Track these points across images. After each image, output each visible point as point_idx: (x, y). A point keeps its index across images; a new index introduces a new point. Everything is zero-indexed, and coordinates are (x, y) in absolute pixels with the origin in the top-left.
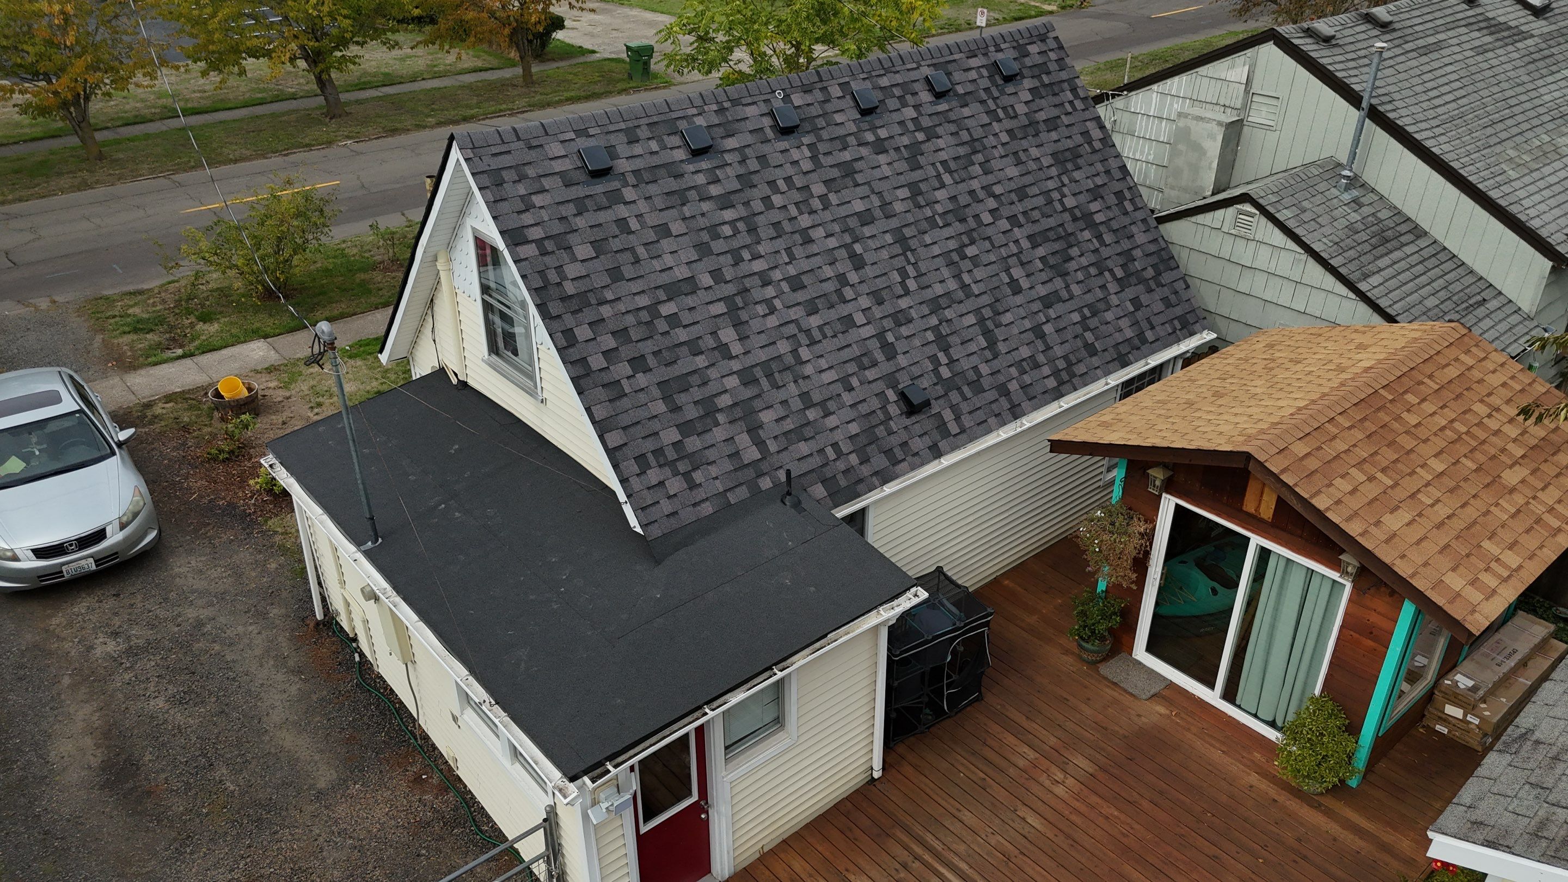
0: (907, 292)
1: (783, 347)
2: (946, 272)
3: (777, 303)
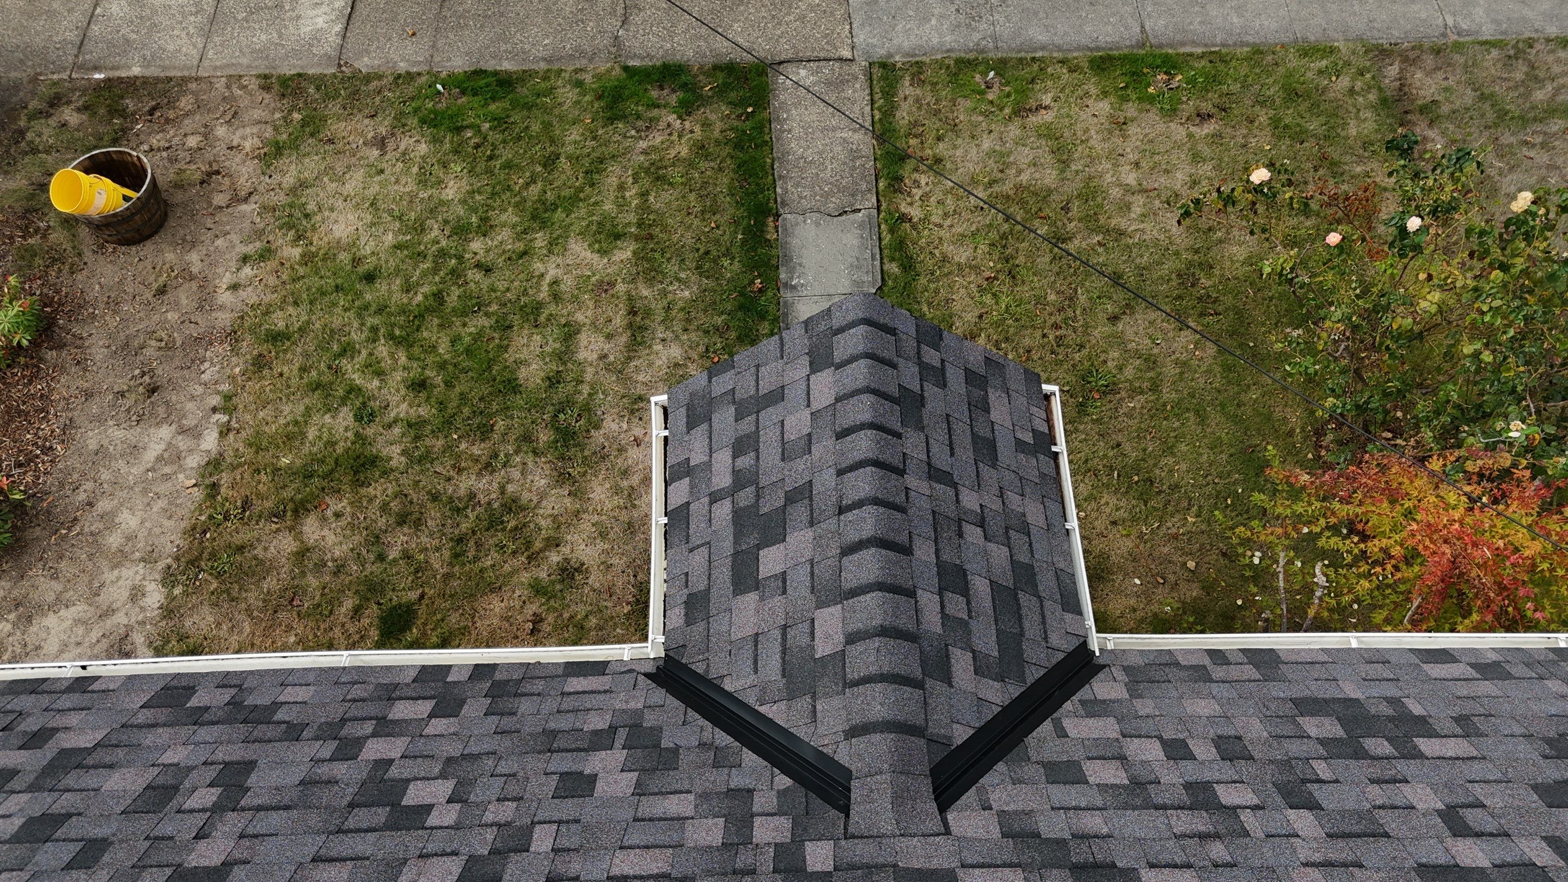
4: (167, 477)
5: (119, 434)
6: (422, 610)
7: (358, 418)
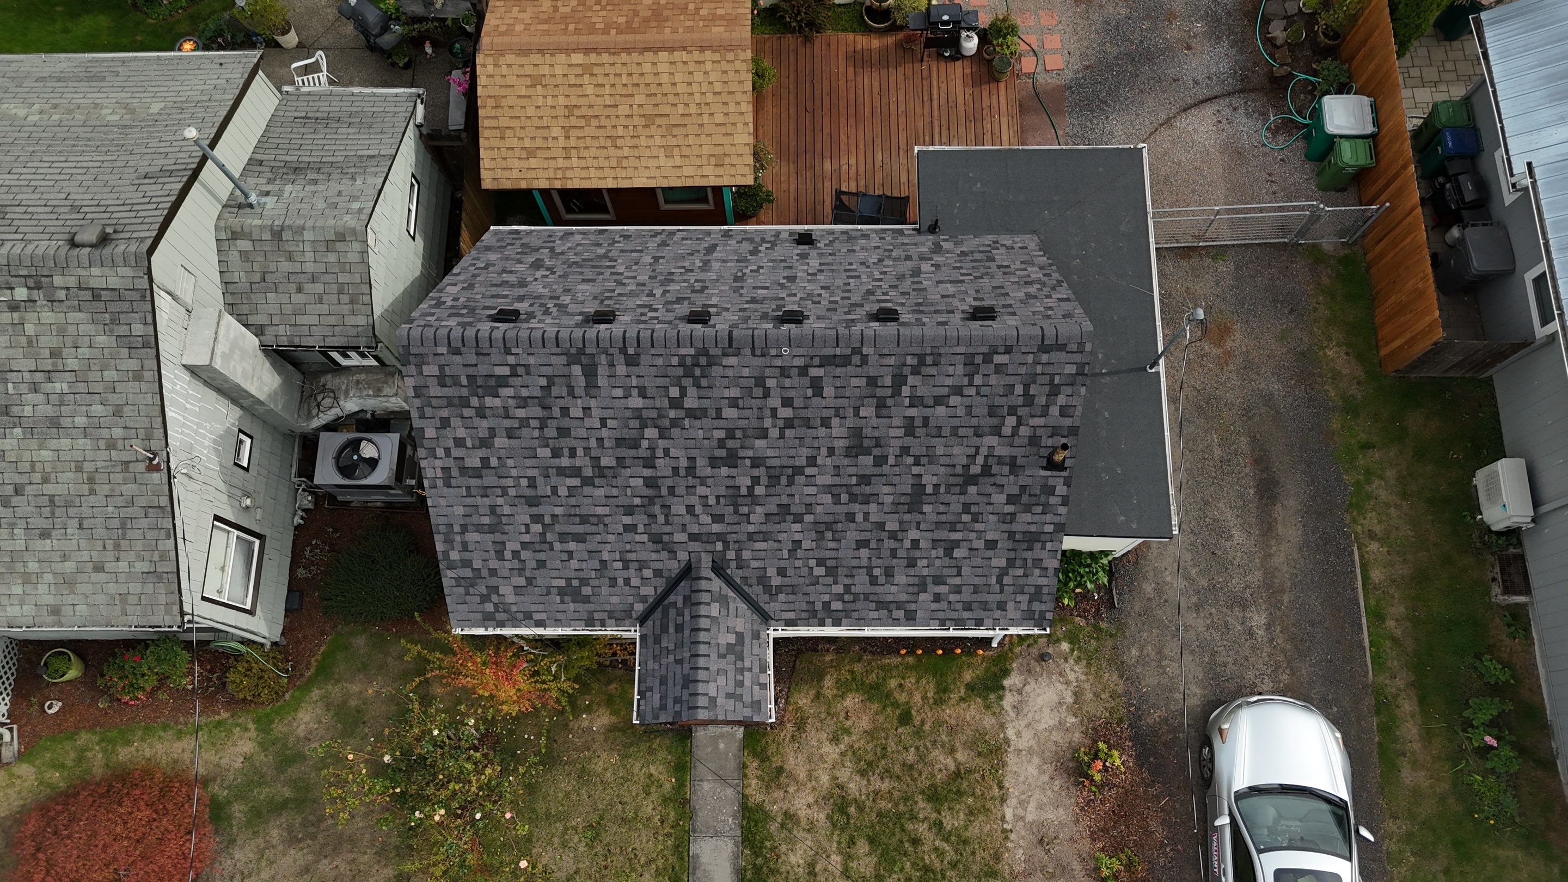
0: (761, 267)
1: (888, 263)
2: (716, 268)
3: (876, 273)
4: (1023, 793)
5: (1050, 816)
6: (896, 723)
7: (941, 823)
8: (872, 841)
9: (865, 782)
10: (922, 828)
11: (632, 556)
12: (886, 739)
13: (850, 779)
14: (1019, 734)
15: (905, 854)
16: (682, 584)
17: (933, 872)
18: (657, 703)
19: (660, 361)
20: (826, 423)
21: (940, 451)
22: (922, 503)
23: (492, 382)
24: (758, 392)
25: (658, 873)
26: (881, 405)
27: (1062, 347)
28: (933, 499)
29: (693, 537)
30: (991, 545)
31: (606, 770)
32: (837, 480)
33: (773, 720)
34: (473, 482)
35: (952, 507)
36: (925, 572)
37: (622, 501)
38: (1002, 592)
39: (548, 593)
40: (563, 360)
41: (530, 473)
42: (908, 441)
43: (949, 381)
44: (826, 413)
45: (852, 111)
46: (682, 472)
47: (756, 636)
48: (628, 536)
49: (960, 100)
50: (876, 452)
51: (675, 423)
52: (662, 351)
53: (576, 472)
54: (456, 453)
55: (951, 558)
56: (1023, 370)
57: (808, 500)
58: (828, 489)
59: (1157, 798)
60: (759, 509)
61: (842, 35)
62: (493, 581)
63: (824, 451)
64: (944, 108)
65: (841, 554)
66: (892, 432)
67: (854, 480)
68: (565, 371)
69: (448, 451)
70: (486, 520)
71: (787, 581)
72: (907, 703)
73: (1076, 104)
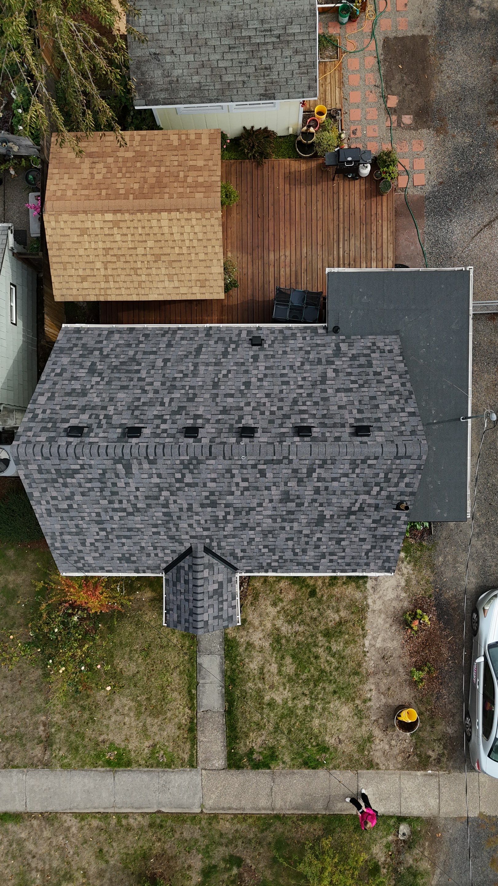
0: (229, 371)
1: (307, 367)
2: (202, 372)
3: (300, 379)
4: (375, 633)
5: (389, 645)
6: (307, 596)
7: (330, 648)
8: (293, 657)
9: (290, 627)
10: (320, 650)
11: (159, 545)
12: (302, 604)
13: (282, 625)
14: (374, 602)
15: (311, 663)
16: (188, 557)
17: (326, 672)
18: (176, 619)
19: (169, 462)
20: (268, 488)
21: (334, 500)
22: (324, 522)
23: (70, 472)
24: (229, 475)
25: (181, 673)
26: (300, 481)
27: (409, 457)
28: (330, 521)
29: (192, 537)
30: (363, 540)
31: (151, 621)
32: (275, 513)
33: (240, 624)
34: (64, 515)
35: (341, 524)
36: (325, 551)
37: (150, 522)
38: (367, 558)
39: (112, 559)
40: (112, 462)
41: (97, 510)
42: (316, 497)
43: (341, 471)
44: (267, 484)
45: (287, 217)
46: (185, 510)
47: (230, 581)
48: (155, 537)
49: (357, 209)
50: (298, 501)
51: (179, 489)
52: (170, 458)
53: (124, 510)
54: (52, 502)
55: (340, 545)
56: (385, 467)
57: (258, 521)
58: (270, 517)
59: (447, 636)
60: (229, 525)
61: (282, 160)
62: (81, 555)
63: (267, 501)
64: (347, 215)
65: (277, 543)
66: (306, 493)
67: (284, 513)
68: (113, 467)
69: (48, 503)
70: (74, 530)
71: (246, 554)
72: (314, 585)
73: (432, 210)
